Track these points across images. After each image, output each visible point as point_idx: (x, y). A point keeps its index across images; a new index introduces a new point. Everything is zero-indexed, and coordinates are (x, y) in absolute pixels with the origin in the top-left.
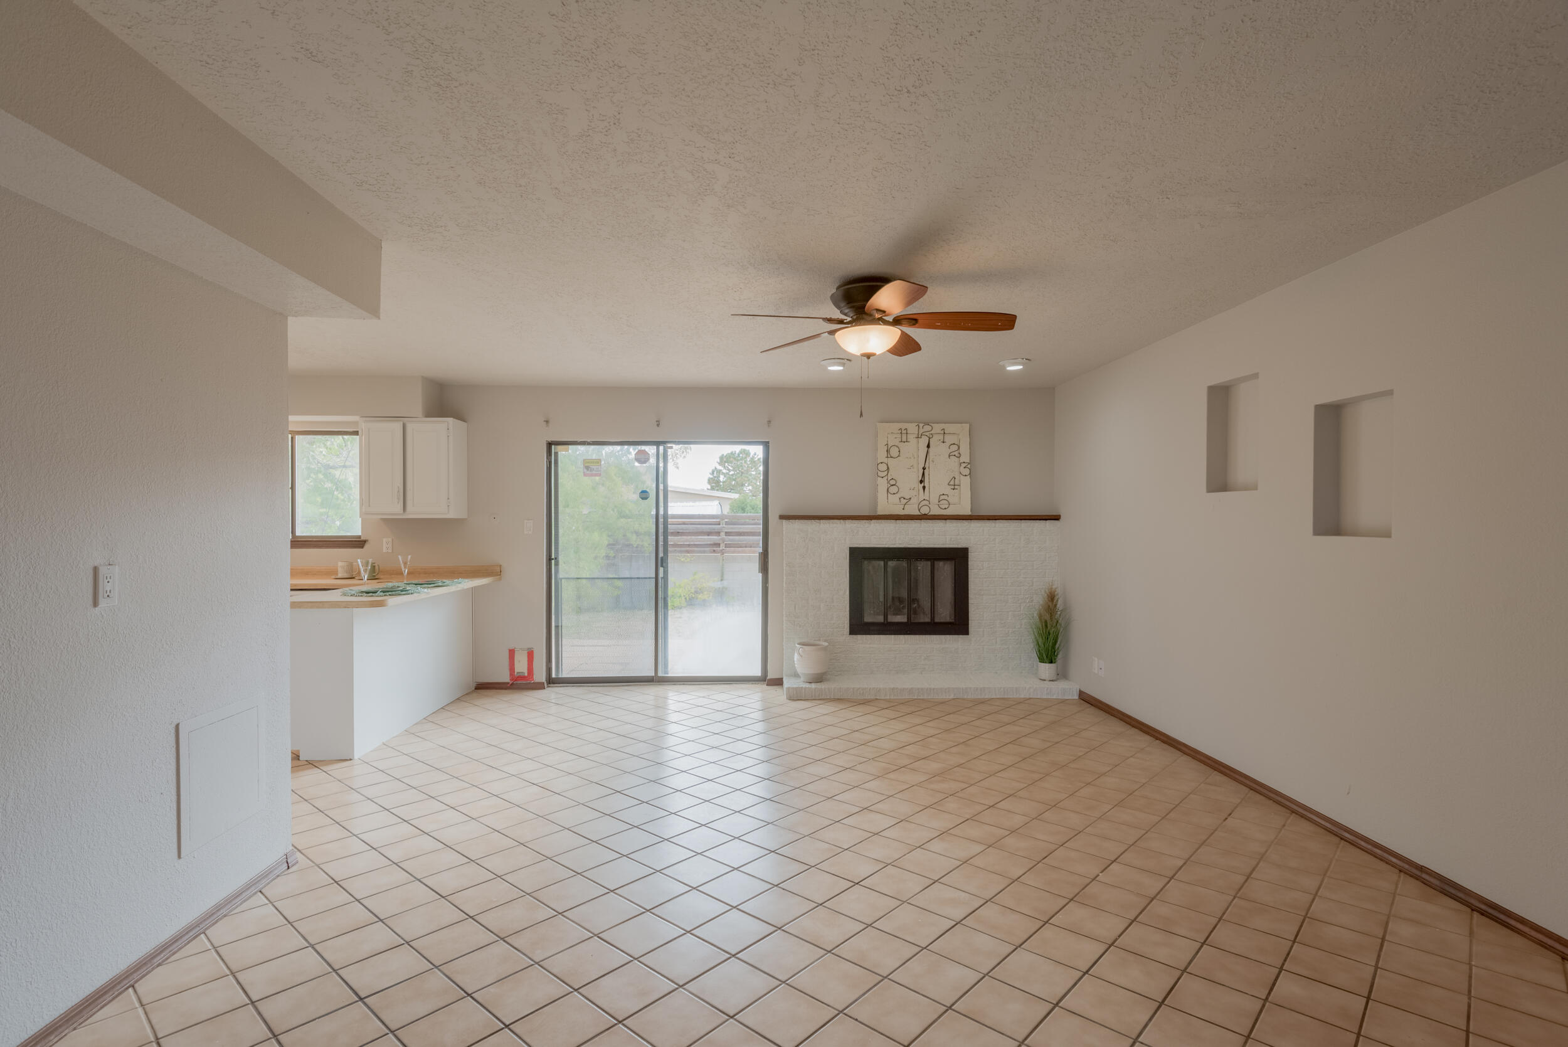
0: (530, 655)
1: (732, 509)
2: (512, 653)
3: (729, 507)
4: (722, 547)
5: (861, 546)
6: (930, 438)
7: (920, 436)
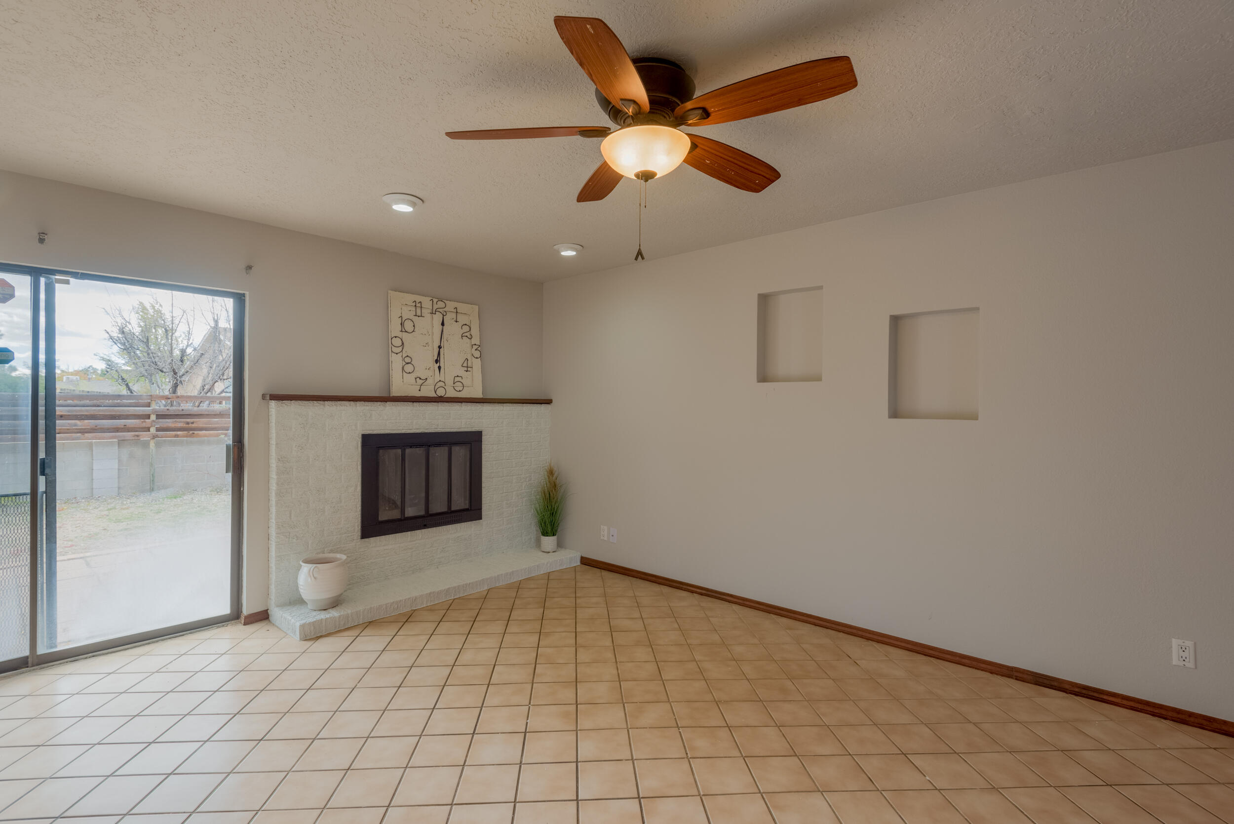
5: (375, 432)
6: (443, 315)
7: (434, 313)
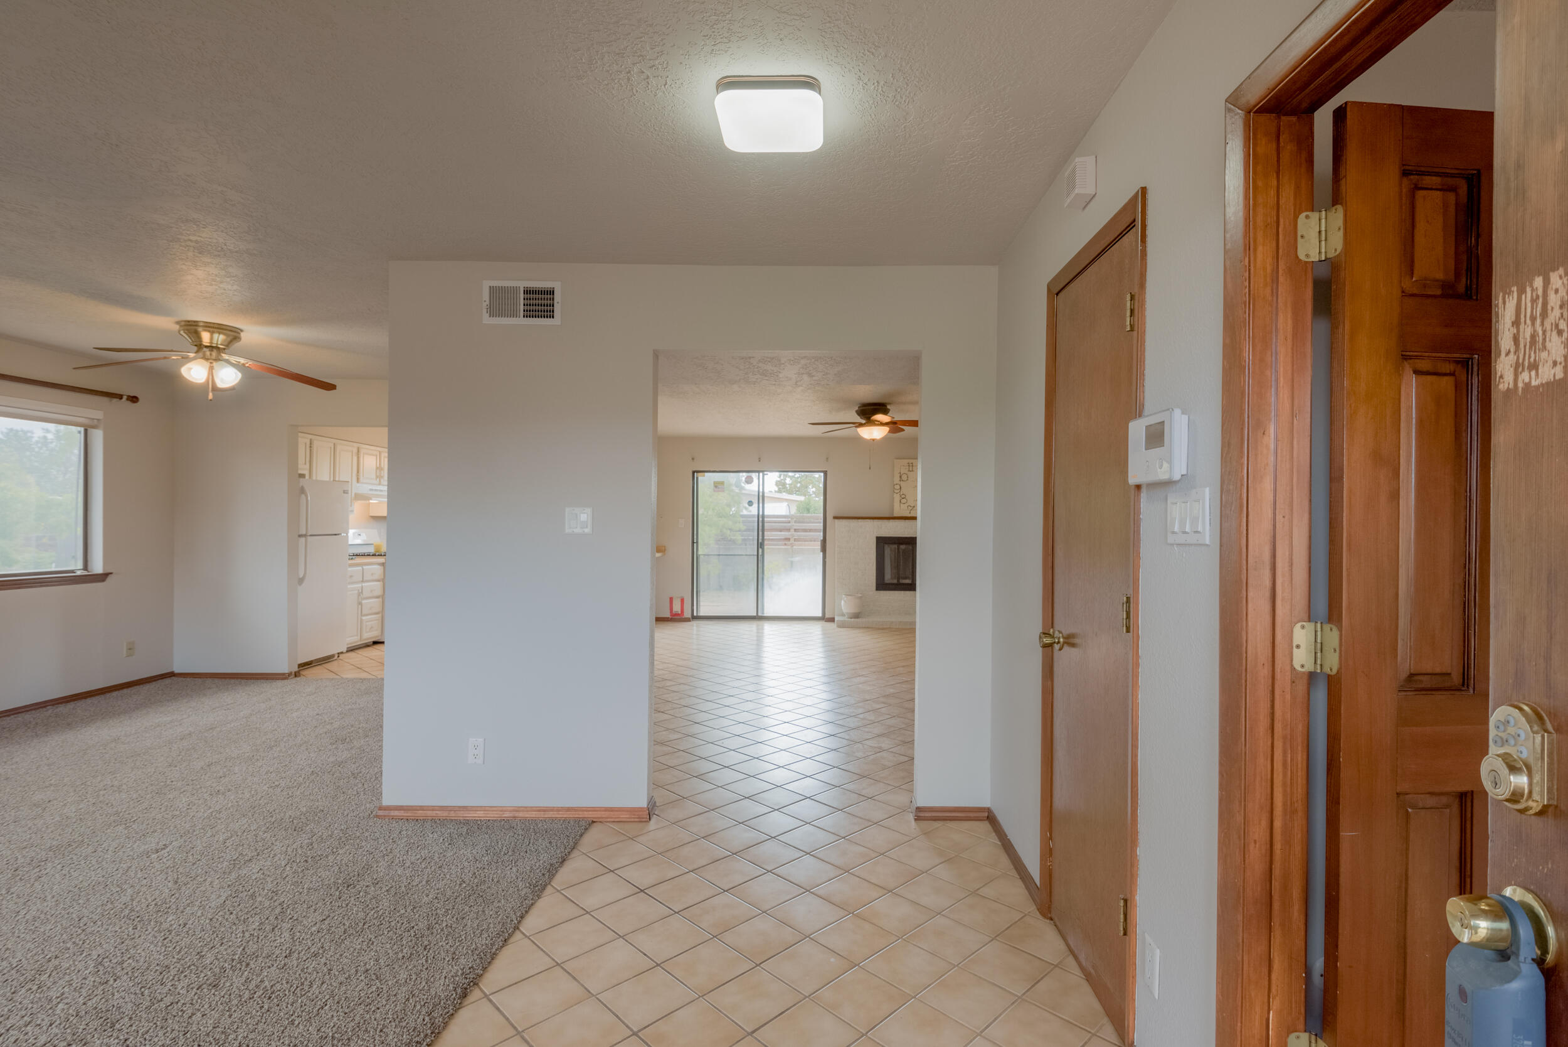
0: (682, 601)
1: (798, 509)
2: (671, 599)
3: (796, 508)
4: (792, 541)
5: (883, 535)
